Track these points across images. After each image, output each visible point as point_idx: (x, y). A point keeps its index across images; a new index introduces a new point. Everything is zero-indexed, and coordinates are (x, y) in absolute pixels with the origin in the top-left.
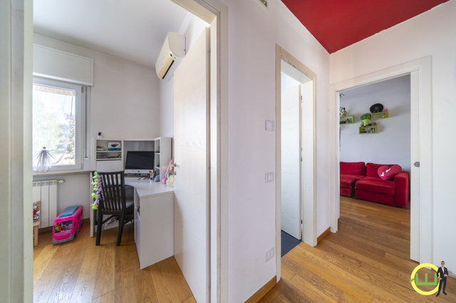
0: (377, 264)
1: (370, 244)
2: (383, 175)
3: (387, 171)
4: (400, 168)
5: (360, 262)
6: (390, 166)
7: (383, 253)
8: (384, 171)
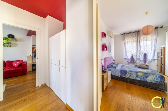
0: (30, 95)
1: (23, 91)
2: (16, 65)
3: (17, 63)
4: (23, 61)
5: (24, 100)
6: (18, 61)
7: (29, 91)
8: (16, 63)
